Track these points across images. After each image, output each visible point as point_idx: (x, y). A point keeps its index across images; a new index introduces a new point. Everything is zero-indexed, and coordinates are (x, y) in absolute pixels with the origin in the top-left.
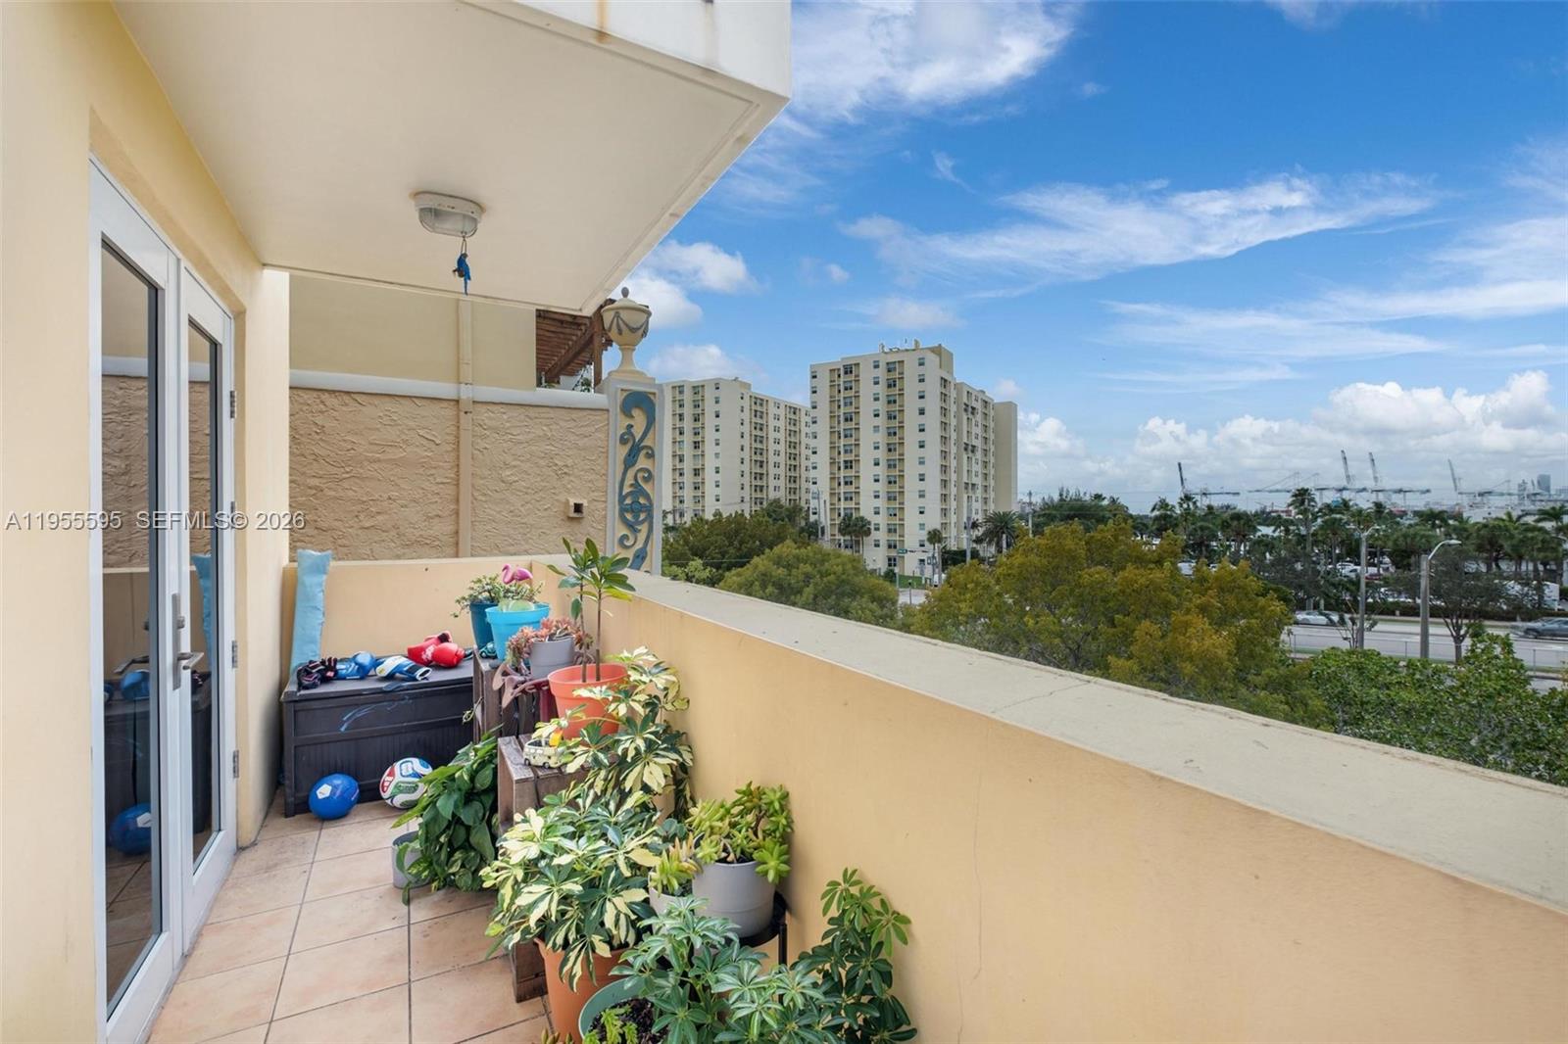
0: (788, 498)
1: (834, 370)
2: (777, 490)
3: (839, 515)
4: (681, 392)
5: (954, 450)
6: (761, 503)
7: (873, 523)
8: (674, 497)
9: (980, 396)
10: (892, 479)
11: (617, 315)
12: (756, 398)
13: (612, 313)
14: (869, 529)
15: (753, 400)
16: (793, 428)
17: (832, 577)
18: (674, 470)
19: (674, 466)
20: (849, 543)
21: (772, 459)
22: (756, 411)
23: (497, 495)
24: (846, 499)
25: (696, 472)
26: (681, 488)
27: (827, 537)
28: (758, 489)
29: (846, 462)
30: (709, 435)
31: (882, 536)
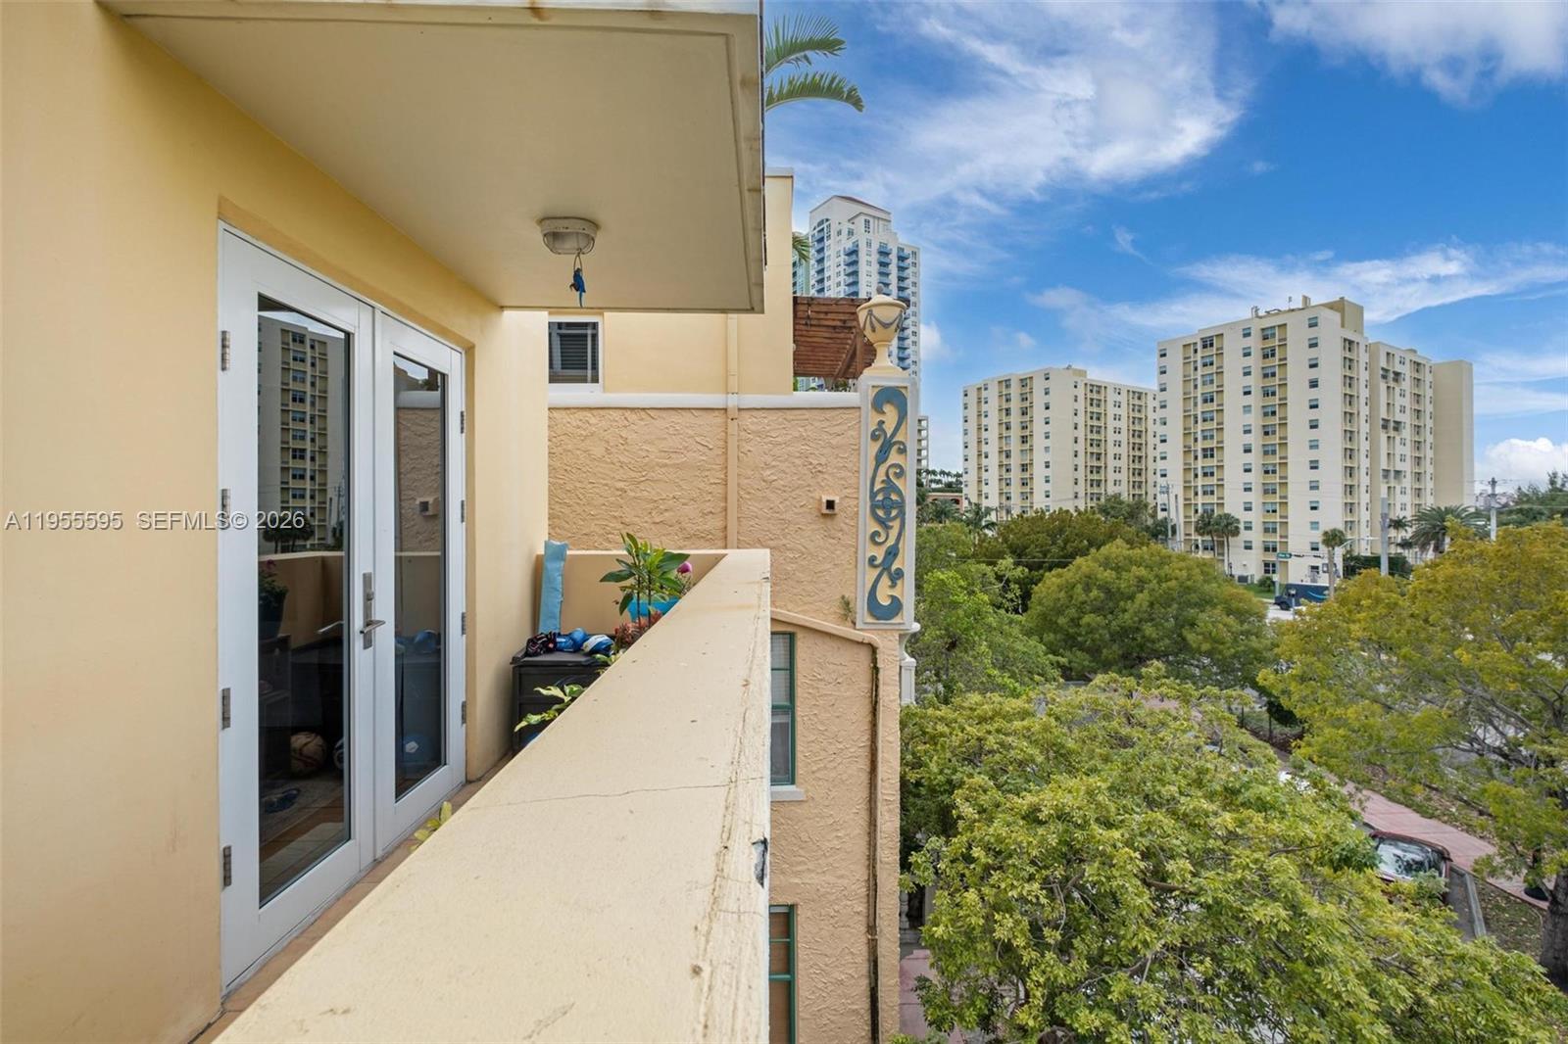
0: (1131, 493)
1: (1189, 344)
2: (1118, 485)
3: (1196, 511)
4: (1008, 386)
5: (1365, 428)
6: (1098, 499)
7: (1242, 521)
8: (1001, 494)
9: (1409, 358)
10: (1270, 468)
11: (870, 313)
12: (1092, 385)
13: (865, 312)
14: (1237, 528)
15: (1089, 387)
16: (1137, 415)
17: (1173, 583)
18: (1000, 466)
19: (1001, 462)
20: (1209, 545)
21: (1112, 450)
22: (1092, 399)
23: (759, 494)
24: (1205, 493)
25: (1024, 468)
26: (1008, 485)
27: (1180, 536)
28: (1095, 483)
29: (1204, 450)
30: (1038, 428)
31: (1256, 537)
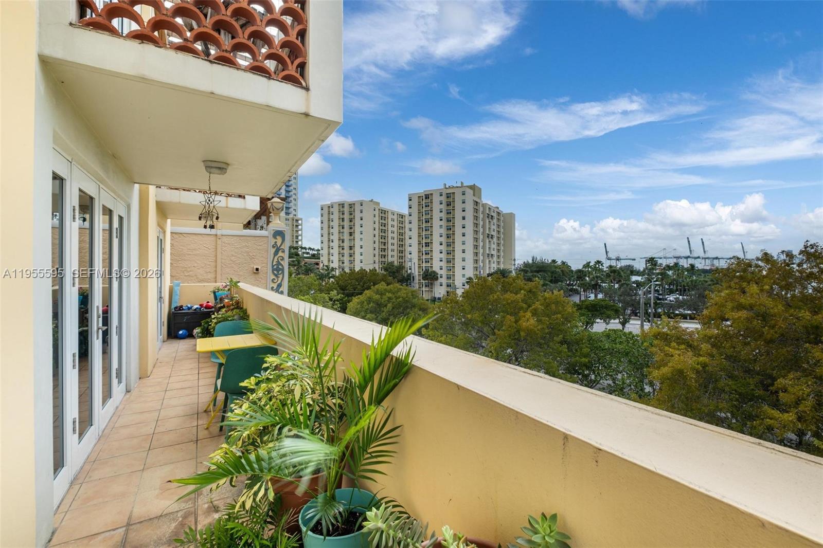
0: (399, 261)
1: (420, 197)
2: (393, 258)
3: (423, 270)
4: (343, 207)
5: (481, 237)
6: (384, 264)
7: (439, 274)
8: (339, 261)
9: (496, 210)
10: (449, 252)
12: (382, 210)
14: (437, 277)
15: (380, 211)
16: (401, 225)
18: (339, 247)
19: (339, 244)
20: (427, 284)
21: (390, 241)
22: (382, 217)
24: (426, 262)
25: (351, 248)
26: (343, 256)
27: (416, 280)
28: (383, 256)
29: (426, 243)
30: (357, 229)
31: (444, 280)
